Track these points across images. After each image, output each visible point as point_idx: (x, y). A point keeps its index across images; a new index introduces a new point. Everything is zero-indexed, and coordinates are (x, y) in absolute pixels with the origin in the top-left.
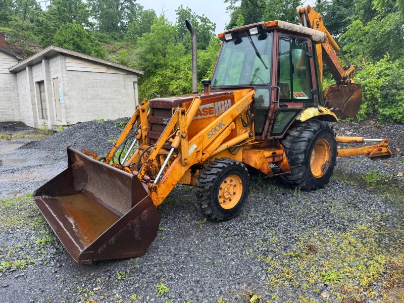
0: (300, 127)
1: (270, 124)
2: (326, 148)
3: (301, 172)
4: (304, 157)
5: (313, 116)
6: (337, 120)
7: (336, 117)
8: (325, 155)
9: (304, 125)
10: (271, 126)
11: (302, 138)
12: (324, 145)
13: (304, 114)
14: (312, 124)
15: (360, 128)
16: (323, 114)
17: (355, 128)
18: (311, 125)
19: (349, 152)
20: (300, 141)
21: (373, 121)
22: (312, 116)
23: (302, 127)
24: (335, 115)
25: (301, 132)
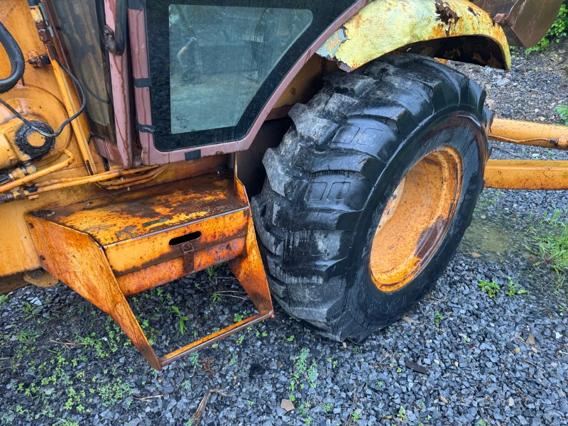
0: (344, 91)
1: (131, 83)
2: (446, 173)
3: (324, 301)
4: (338, 244)
5: (406, 40)
6: (509, 59)
7: (506, 49)
8: (439, 196)
9: (359, 84)
10: (143, 95)
11: (340, 153)
12: (438, 164)
13: (364, 27)
14: (396, 81)
15: (527, 71)
16: (457, 30)
17: (517, 71)
18: (391, 88)
19: (521, 175)
20: (326, 172)
21: (559, 55)
22: (403, 40)
23: (351, 93)
24: (503, 41)
25: (342, 121)
